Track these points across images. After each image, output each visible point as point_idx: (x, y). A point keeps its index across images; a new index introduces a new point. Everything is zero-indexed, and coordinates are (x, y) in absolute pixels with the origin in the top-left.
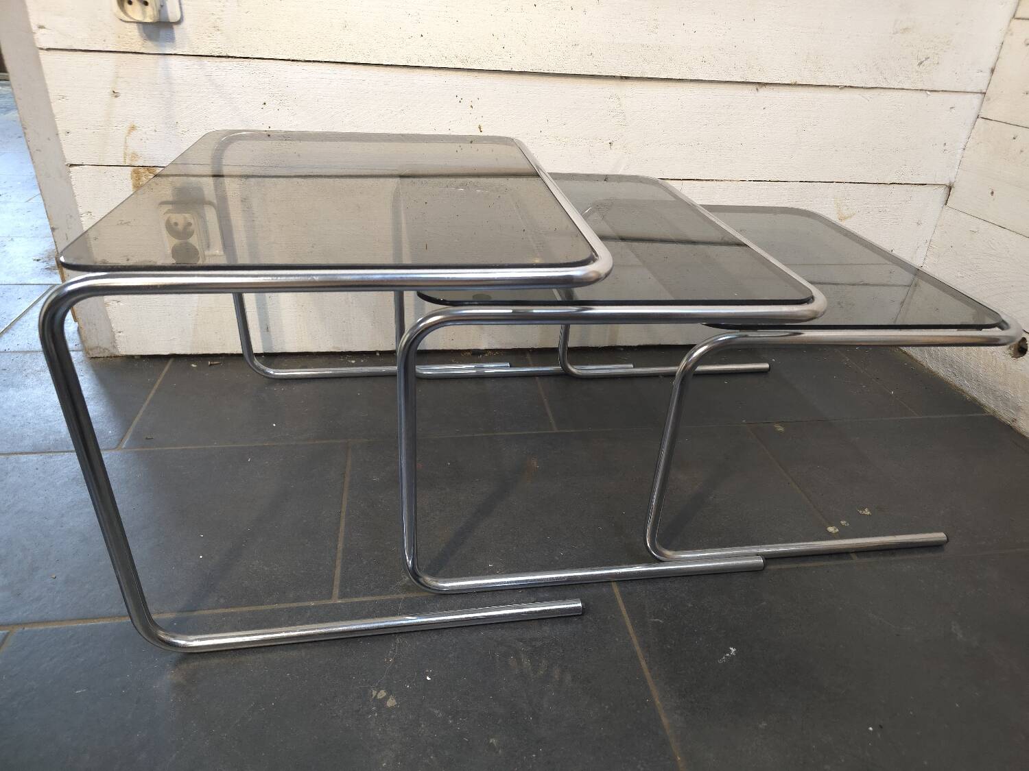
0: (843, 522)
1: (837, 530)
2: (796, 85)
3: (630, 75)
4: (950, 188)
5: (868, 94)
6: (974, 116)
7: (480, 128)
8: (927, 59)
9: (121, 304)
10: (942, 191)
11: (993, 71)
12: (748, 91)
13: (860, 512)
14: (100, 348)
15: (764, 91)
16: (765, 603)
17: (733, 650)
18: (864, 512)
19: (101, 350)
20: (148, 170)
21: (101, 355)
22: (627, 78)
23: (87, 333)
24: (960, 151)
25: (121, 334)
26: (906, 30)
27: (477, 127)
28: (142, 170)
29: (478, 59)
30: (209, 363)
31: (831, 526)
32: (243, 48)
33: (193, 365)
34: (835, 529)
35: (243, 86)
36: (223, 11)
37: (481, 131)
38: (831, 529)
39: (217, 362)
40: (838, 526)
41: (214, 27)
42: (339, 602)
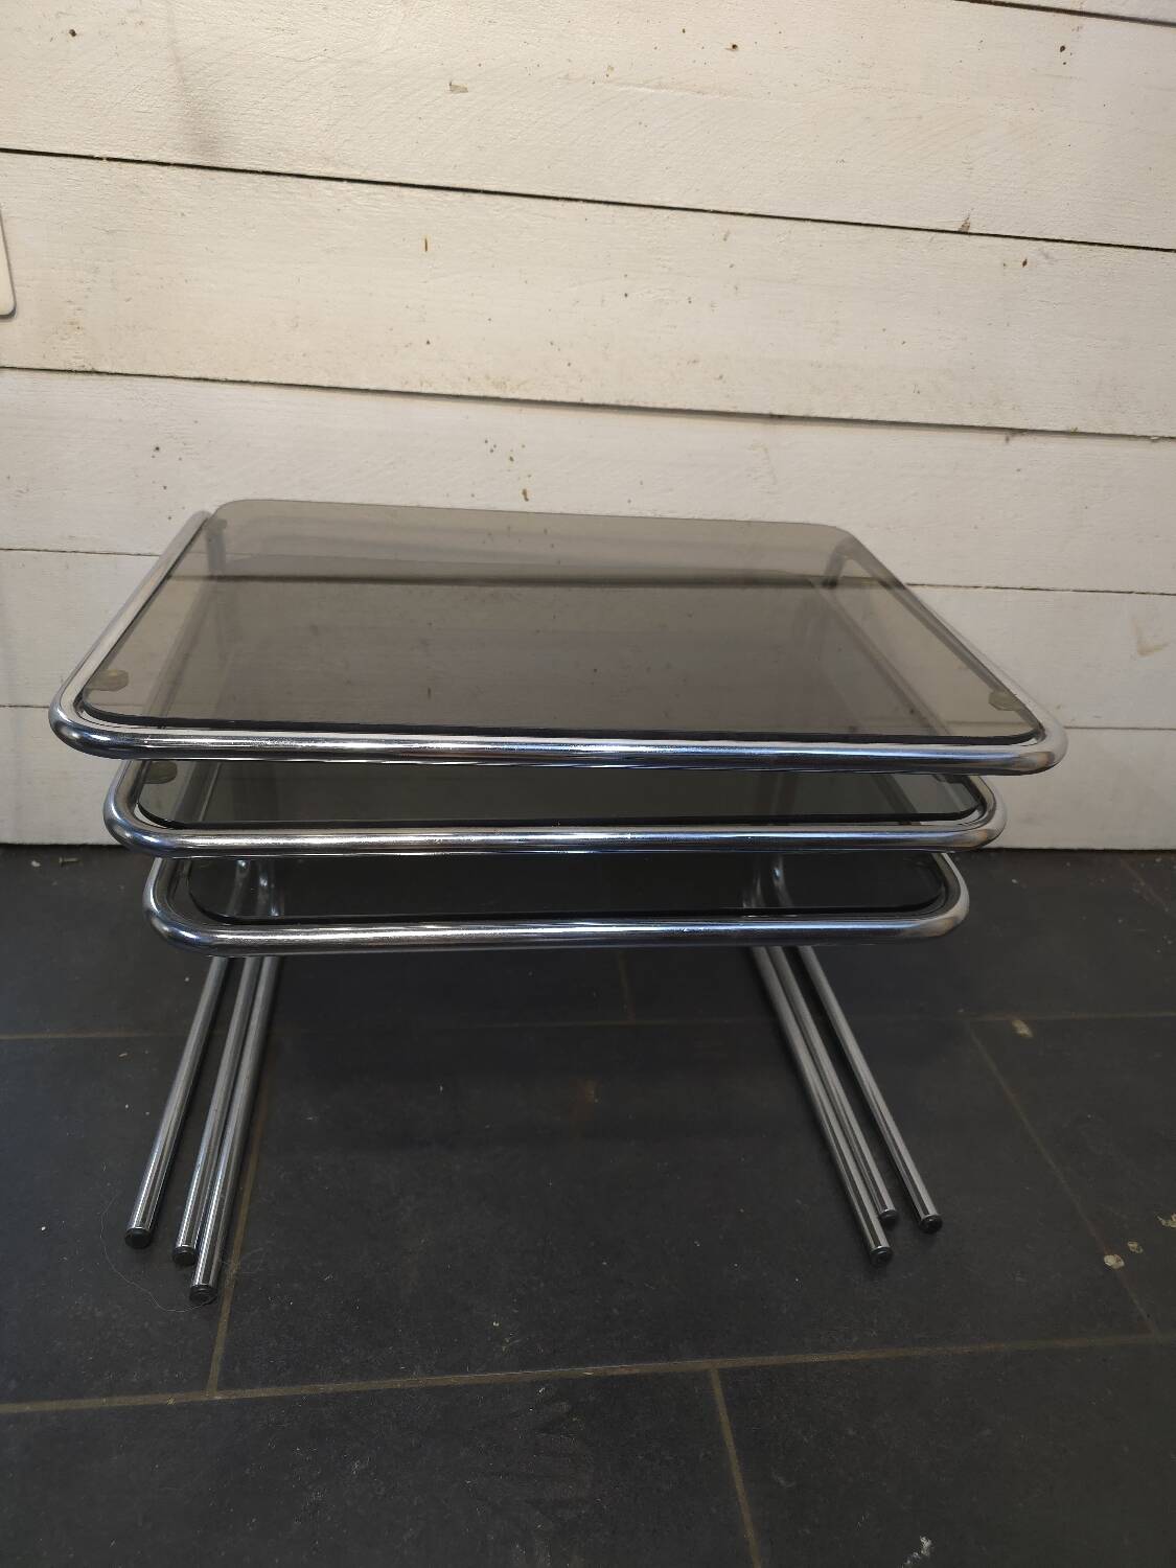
0: (1133, 1246)
1: (1122, 1263)
2: (1075, 433)
3: (786, 413)
7: (525, 493)
12: (991, 442)
13: (1164, 1222)
15: (1018, 442)
16: (987, 1432)
17: (926, 1543)
18: (1170, 1223)
22: (781, 417)
27: (521, 491)
29: (524, 383)
30: (61, 860)
31: (1111, 1253)
32: (121, 357)
33: (35, 864)
34: (1118, 1261)
35: (120, 421)
36: (87, 297)
37: (527, 499)
38: (1110, 1260)
39: (74, 860)
40: (1124, 1253)
41: (72, 324)
42: (218, 1398)
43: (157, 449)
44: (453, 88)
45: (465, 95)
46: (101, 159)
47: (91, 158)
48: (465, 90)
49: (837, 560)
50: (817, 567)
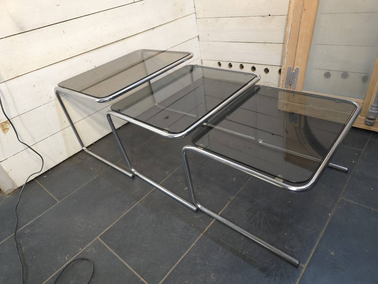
2: (160, 25)
4: (198, 37)
5: (175, 22)
6: (196, 19)
7: (95, 66)
8: (182, 9)
9: (13, 170)
10: (197, 38)
11: (195, 7)
12: (151, 31)
14: (10, 189)
15: (155, 29)
19: (10, 190)
20: (5, 123)
21: (11, 192)
23: (3, 187)
24: (196, 27)
25: (16, 180)
26: (175, 4)
28: (3, 124)
29: (88, 48)
32: (22, 72)
35: (26, 83)
36: (11, 63)
41: (11, 69)
43: (34, 86)
44: (58, 5)
45: (59, 6)
46: (4, 38)
47: (2, 38)
48: (59, 5)
49: (142, 55)
50: (140, 59)
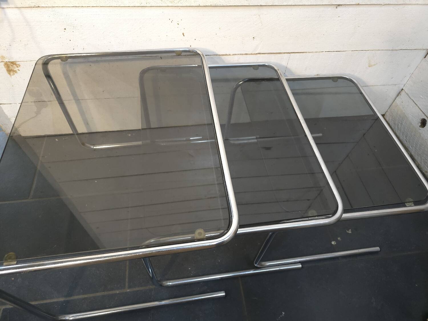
0: (339, 238)
2: (358, 5)
7: (183, 34)
10: (424, 52)
13: (347, 232)
17: (283, 313)
18: (349, 232)
20: (12, 63)
25: (20, 128)
28: (9, 63)
30: (64, 139)
31: (334, 241)
33: (56, 140)
34: (335, 243)
37: (184, 36)
38: (333, 243)
39: (67, 138)
40: (336, 240)
42: (128, 291)
43: (65, 29)
